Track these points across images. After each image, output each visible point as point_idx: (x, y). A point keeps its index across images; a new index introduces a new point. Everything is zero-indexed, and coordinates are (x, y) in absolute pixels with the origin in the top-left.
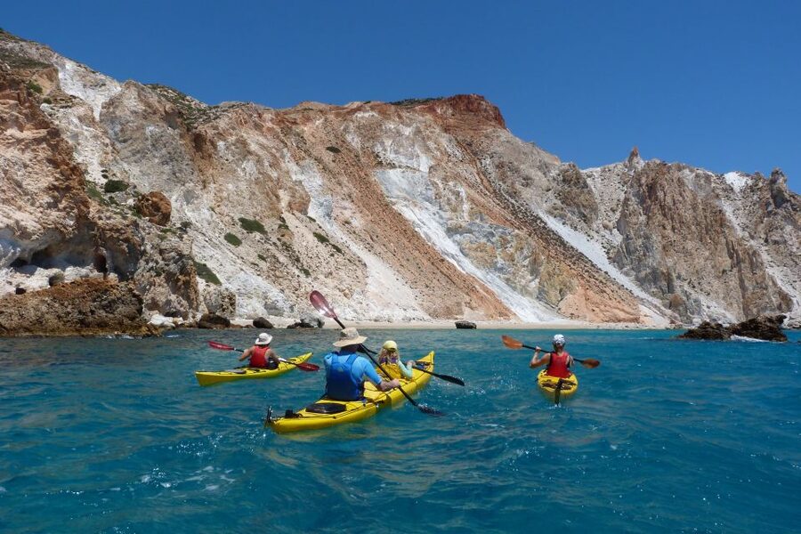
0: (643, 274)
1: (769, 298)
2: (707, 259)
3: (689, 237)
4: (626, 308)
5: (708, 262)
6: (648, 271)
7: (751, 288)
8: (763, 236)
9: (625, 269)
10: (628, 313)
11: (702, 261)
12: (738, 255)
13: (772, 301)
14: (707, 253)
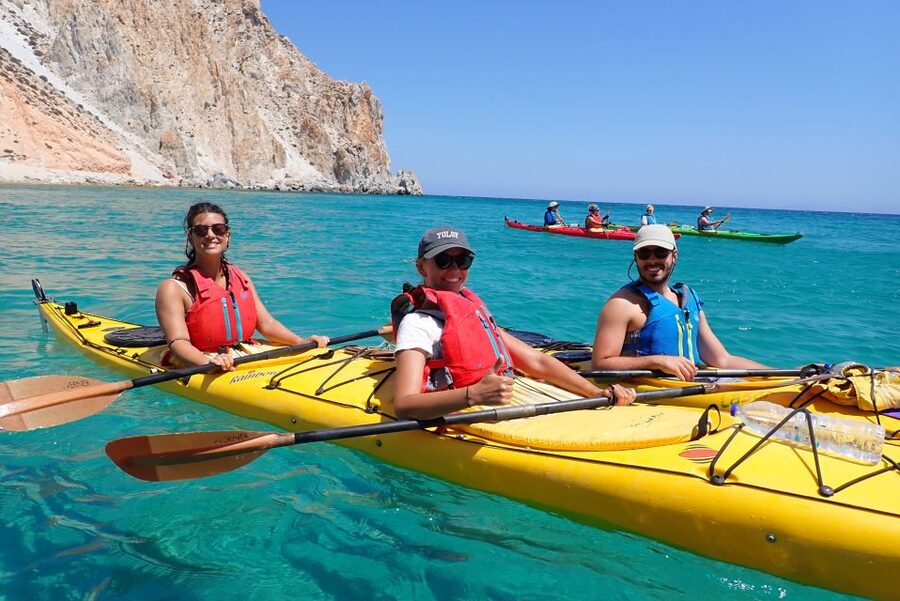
0: (109, 90)
1: (262, 149)
2: (186, 83)
3: (158, 44)
4: (105, 146)
5: (188, 87)
6: (118, 86)
7: (241, 133)
8: (236, 65)
9: (73, 78)
10: (113, 156)
11: (180, 84)
12: (223, 83)
13: (264, 153)
14: (185, 75)
